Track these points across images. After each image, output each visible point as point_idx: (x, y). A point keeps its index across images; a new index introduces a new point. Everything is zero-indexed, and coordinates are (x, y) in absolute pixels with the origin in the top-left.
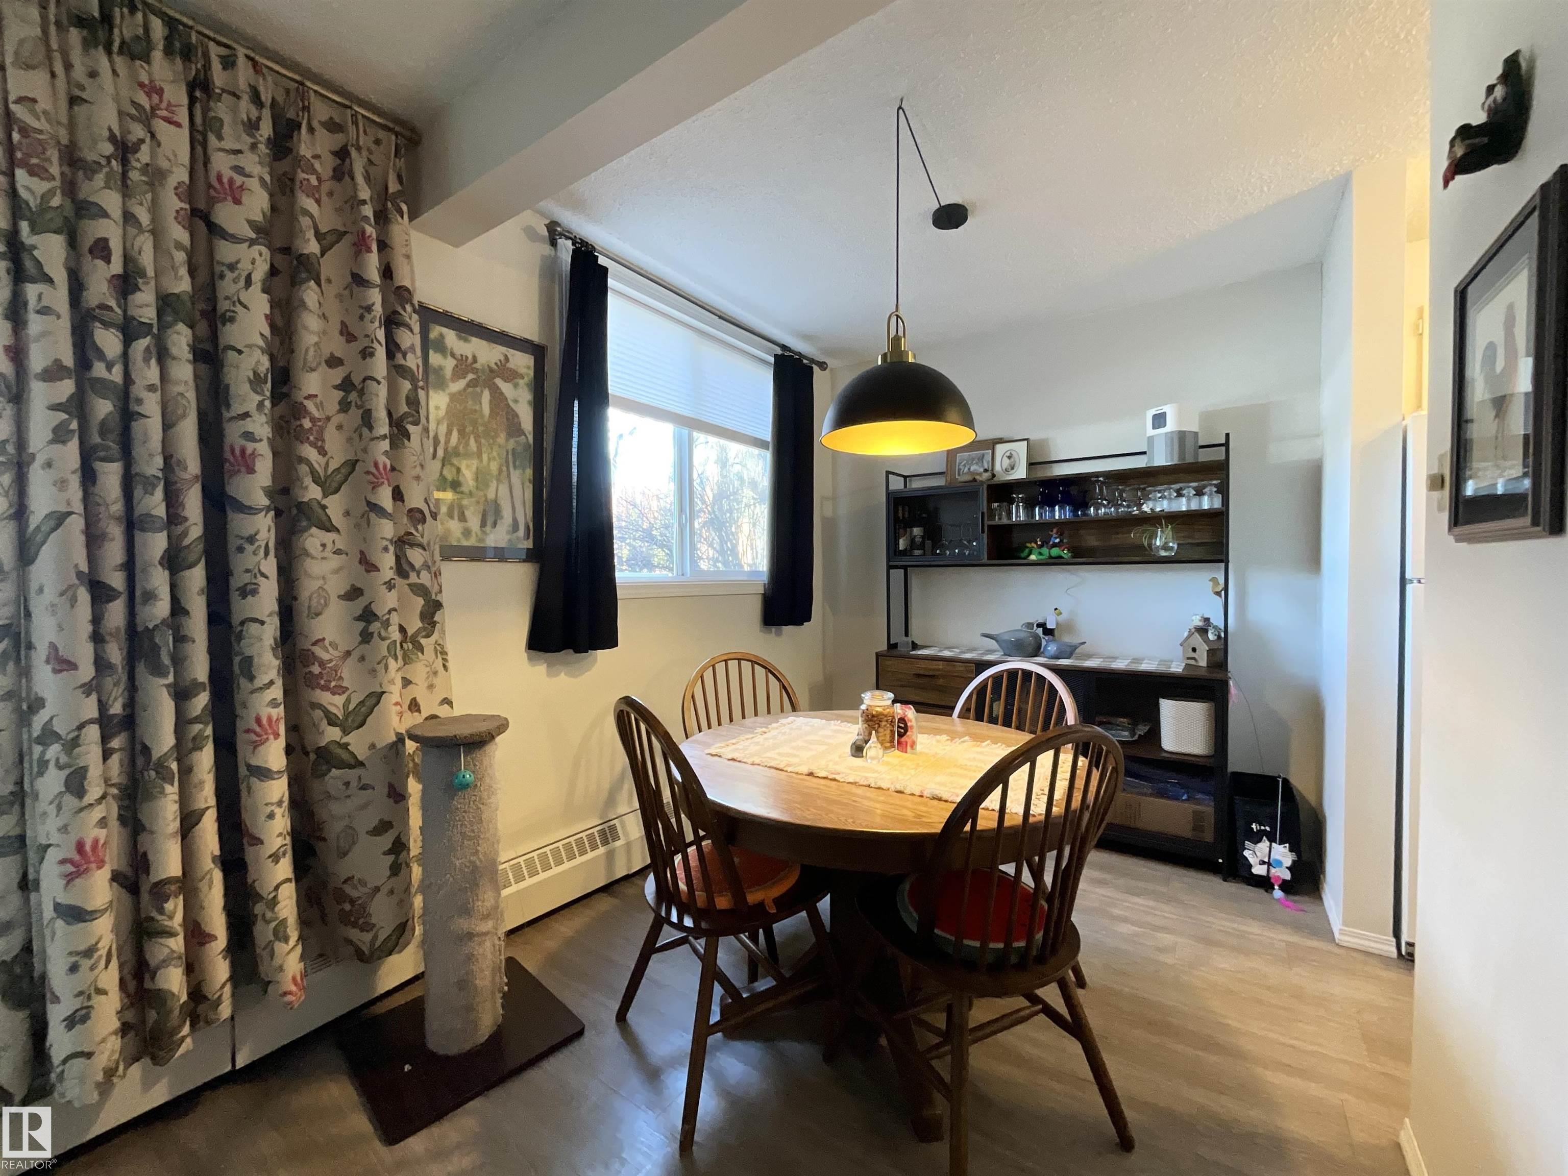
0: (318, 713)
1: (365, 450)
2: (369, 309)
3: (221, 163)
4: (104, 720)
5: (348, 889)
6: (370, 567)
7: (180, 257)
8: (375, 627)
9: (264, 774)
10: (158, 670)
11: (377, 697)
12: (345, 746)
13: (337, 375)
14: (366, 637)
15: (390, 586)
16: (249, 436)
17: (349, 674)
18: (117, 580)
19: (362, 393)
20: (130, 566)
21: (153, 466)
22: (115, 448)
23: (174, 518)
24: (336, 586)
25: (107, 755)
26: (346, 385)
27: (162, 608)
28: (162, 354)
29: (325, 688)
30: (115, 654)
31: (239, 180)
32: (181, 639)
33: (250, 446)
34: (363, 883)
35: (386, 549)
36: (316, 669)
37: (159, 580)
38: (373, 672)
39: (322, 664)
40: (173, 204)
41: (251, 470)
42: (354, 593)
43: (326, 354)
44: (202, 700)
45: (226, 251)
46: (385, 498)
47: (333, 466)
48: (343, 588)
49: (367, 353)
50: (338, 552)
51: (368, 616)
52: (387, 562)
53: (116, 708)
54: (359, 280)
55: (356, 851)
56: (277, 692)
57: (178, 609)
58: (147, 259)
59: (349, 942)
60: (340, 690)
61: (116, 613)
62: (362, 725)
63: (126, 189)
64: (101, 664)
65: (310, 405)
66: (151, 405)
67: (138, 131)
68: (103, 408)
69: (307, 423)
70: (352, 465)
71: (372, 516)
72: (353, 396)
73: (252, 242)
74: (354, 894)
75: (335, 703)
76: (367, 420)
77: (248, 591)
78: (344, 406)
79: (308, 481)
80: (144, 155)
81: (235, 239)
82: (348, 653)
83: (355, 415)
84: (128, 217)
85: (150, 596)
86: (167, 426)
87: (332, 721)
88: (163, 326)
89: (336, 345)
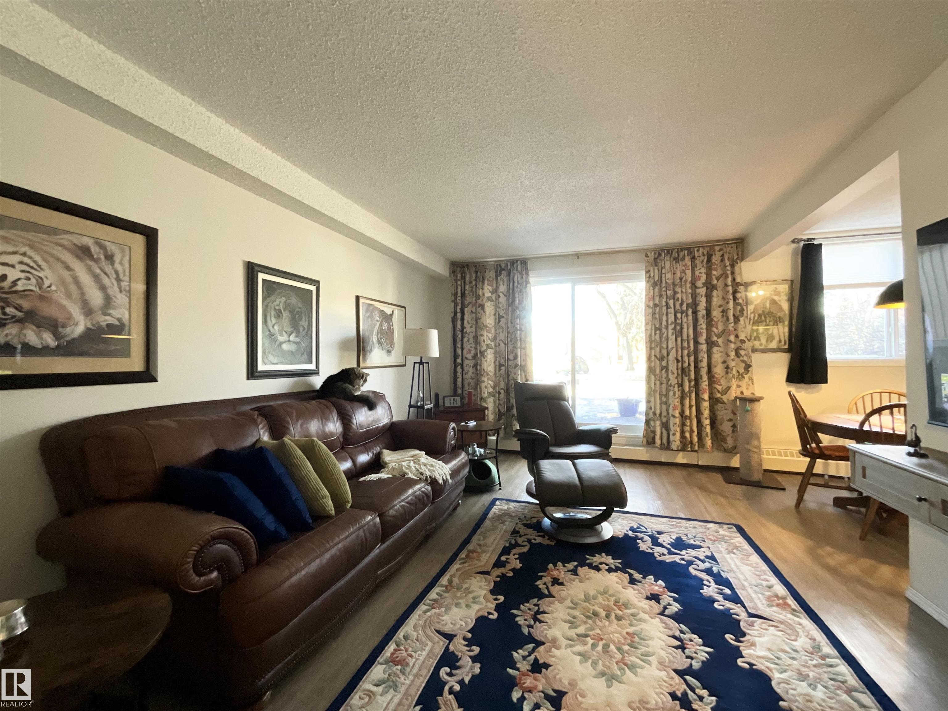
0: (716, 390)
1: (727, 327)
2: (728, 292)
3: (697, 273)
4: (678, 384)
5: (722, 433)
6: (728, 355)
7: (690, 295)
8: (729, 370)
9: (704, 400)
10: (686, 376)
11: (729, 388)
12: (722, 399)
13: (721, 309)
14: (727, 373)
15: (733, 360)
16: (702, 329)
17: (723, 381)
18: (680, 359)
19: (727, 313)
20: (682, 356)
21: (685, 337)
22: (680, 335)
23: (689, 346)
24: (720, 360)
25: (679, 390)
26: (723, 311)
27: (686, 364)
28: (687, 315)
29: (717, 384)
30: (680, 372)
31: (700, 275)
32: (690, 370)
33: (702, 331)
34: (725, 432)
35: (732, 351)
36: (715, 379)
37: (686, 359)
38: (729, 382)
39: (717, 378)
40: (689, 285)
41: (702, 336)
42: (724, 362)
43: (718, 304)
44: (693, 383)
45: (698, 291)
46: (732, 338)
47: (720, 331)
48: (722, 361)
49: (728, 303)
50: (721, 352)
51: (727, 368)
52: (733, 354)
53: (680, 382)
54: (726, 285)
55: (724, 424)
56: (707, 383)
57: (689, 365)
58: (684, 298)
59: (722, 446)
60: (720, 385)
61: (680, 364)
62: (725, 394)
63: (681, 286)
64: (678, 374)
65: (715, 319)
66: (685, 326)
67: (683, 275)
68: (678, 328)
69: (714, 323)
70: (724, 330)
71: (729, 343)
72: (725, 314)
73: (703, 287)
74: (723, 434)
75: (720, 388)
76: (728, 319)
77: (701, 361)
78: (723, 316)
79: (714, 336)
80: (684, 279)
81: (700, 288)
82: (723, 376)
83: (725, 318)
84: (682, 292)
85: (685, 362)
86: (688, 329)
87: (719, 392)
88: (687, 309)
89: (721, 302)
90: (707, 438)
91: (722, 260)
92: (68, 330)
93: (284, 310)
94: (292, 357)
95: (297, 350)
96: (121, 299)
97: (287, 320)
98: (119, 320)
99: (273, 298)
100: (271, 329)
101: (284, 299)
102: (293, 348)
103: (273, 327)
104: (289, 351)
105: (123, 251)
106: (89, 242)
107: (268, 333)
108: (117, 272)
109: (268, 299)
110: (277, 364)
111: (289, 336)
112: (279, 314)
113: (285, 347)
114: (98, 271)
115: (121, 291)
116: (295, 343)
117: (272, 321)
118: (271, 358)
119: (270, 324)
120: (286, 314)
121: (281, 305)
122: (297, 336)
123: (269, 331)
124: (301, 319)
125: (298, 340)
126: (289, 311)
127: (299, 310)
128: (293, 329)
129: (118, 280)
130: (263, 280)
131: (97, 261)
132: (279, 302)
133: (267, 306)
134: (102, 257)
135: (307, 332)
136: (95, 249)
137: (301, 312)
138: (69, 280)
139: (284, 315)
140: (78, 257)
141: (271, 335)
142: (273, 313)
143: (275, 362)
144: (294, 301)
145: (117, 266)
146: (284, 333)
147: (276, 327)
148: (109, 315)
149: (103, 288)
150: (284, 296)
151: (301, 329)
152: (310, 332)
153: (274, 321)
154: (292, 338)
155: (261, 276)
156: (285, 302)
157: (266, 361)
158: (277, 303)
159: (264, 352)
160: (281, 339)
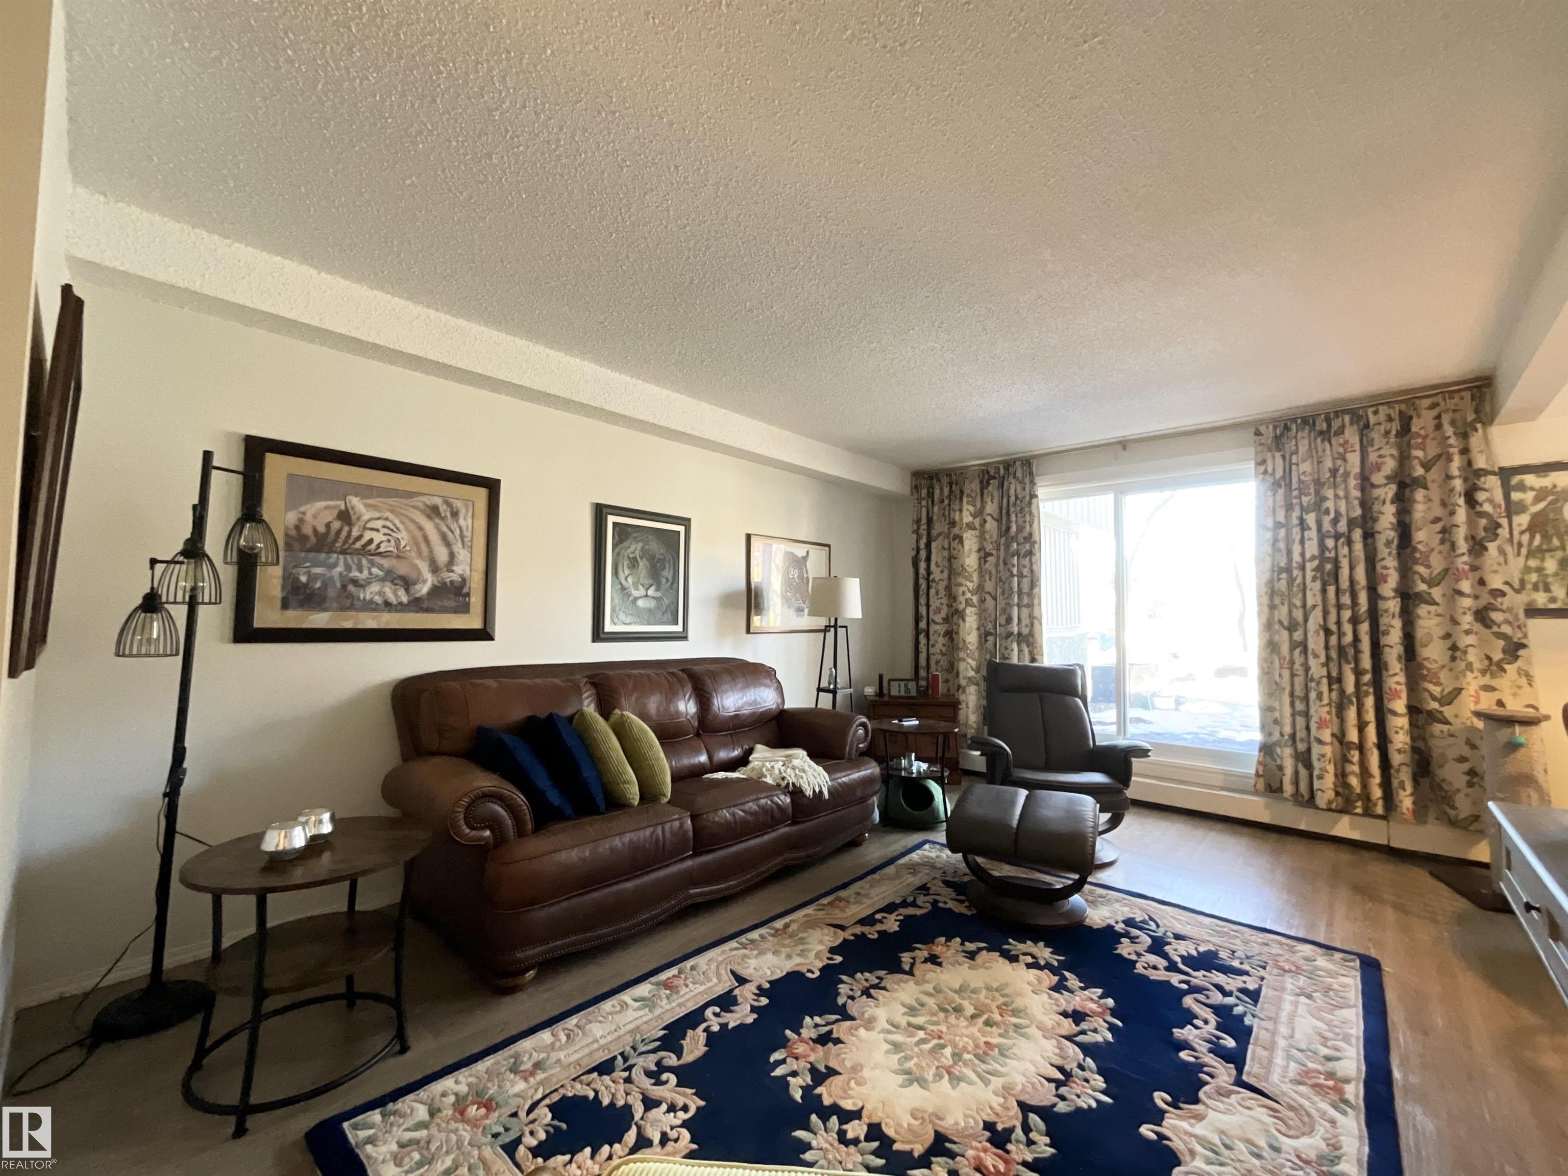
0: (1426, 694)
1: (1452, 563)
2: (1452, 490)
3: (1373, 457)
4: (1329, 676)
5: (1444, 785)
6: (1455, 622)
7: (1356, 502)
8: (1458, 654)
9: (1395, 713)
10: (1348, 663)
11: (1459, 691)
12: (1441, 712)
13: (1438, 526)
14: (1453, 659)
15: (1468, 632)
16: (1385, 568)
17: (1443, 676)
18: (1334, 628)
19: (1450, 534)
20: (1339, 623)
21: (1345, 583)
22: (1332, 581)
23: (1355, 603)
24: (1438, 632)
25: (1330, 690)
26: (1444, 531)
27: (1349, 638)
28: (1349, 542)
29: (1430, 682)
30: (1334, 654)
31: (1379, 460)
32: (1358, 652)
33: (1385, 572)
34: (1451, 784)
35: (1465, 613)
36: (1425, 672)
37: (1348, 628)
38: (1457, 678)
39: (1429, 670)
40: (1353, 482)
41: (1386, 582)
42: (1447, 636)
43: (1432, 516)
44: (1367, 677)
45: (1376, 492)
46: (1466, 586)
47: (1435, 572)
48: (1442, 633)
49: (1452, 513)
50: (1438, 615)
51: (1454, 648)
52: (1467, 620)
53: (1334, 674)
54: (1449, 477)
55: (1447, 767)
56: (1401, 678)
57: (1356, 639)
58: (1343, 509)
59: (1446, 813)
60: (1438, 684)
61: (1333, 640)
62: (1450, 704)
63: (1335, 486)
64: (1328, 658)
65: (1419, 547)
66: (1345, 563)
67: (1339, 462)
68: (1329, 567)
69: (1418, 555)
70: (1446, 571)
71: (1456, 596)
72: (1447, 536)
73: (1386, 485)
74: (1446, 788)
75: (1436, 690)
76: (1453, 546)
77: (1386, 633)
78: (1442, 542)
79: (1419, 582)
80: (1341, 471)
81: (1379, 486)
82: (1443, 667)
83: (1447, 546)
84: (1336, 496)
85: (1344, 634)
86: (1352, 568)
87: (1434, 698)
88: (1350, 531)
89: (1438, 512)
90: (1402, 793)
91: (1439, 427)
92: (418, 587)
93: (641, 558)
94: (651, 616)
95: (658, 607)
96: (462, 554)
97: (644, 571)
98: (461, 576)
99: (625, 544)
100: (623, 581)
101: (640, 545)
102: (652, 604)
103: (626, 579)
104: (644, 609)
105: (467, 506)
106: (438, 501)
107: (619, 587)
108: (461, 528)
109: (621, 545)
110: (629, 624)
111: (647, 590)
112: (634, 563)
113: (640, 603)
114: (445, 529)
115: (464, 547)
116: (654, 598)
117: (624, 572)
118: (622, 616)
119: (622, 576)
120: (643, 564)
121: (637, 553)
122: (657, 590)
123: (621, 584)
124: (664, 568)
125: (658, 594)
126: (648, 560)
127: (661, 557)
128: (652, 581)
129: (462, 537)
130: (614, 523)
131: (443, 519)
132: (634, 548)
133: (618, 554)
134: (448, 514)
135: (672, 584)
136: (443, 508)
137: (664, 559)
138: (421, 539)
139: (641, 564)
140: (429, 517)
141: (623, 588)
142: (626, 562)
143: (628, 621)
144: (655, 546)
145: (462, 522)
146: (640, 587)
147: (630, 580)
148: (452, 571)
149: (448, 544)
150: (641, 541)
151: (664, 581)
152: (675, 585)
153: (627, 572)
154: (651, 592)
155: (611, 519)
156: (642, 548)
157: (616, 620)
158: (632, 548)
159: (613, 610)
160: (636, 593)
